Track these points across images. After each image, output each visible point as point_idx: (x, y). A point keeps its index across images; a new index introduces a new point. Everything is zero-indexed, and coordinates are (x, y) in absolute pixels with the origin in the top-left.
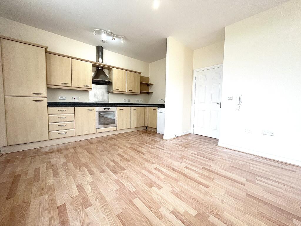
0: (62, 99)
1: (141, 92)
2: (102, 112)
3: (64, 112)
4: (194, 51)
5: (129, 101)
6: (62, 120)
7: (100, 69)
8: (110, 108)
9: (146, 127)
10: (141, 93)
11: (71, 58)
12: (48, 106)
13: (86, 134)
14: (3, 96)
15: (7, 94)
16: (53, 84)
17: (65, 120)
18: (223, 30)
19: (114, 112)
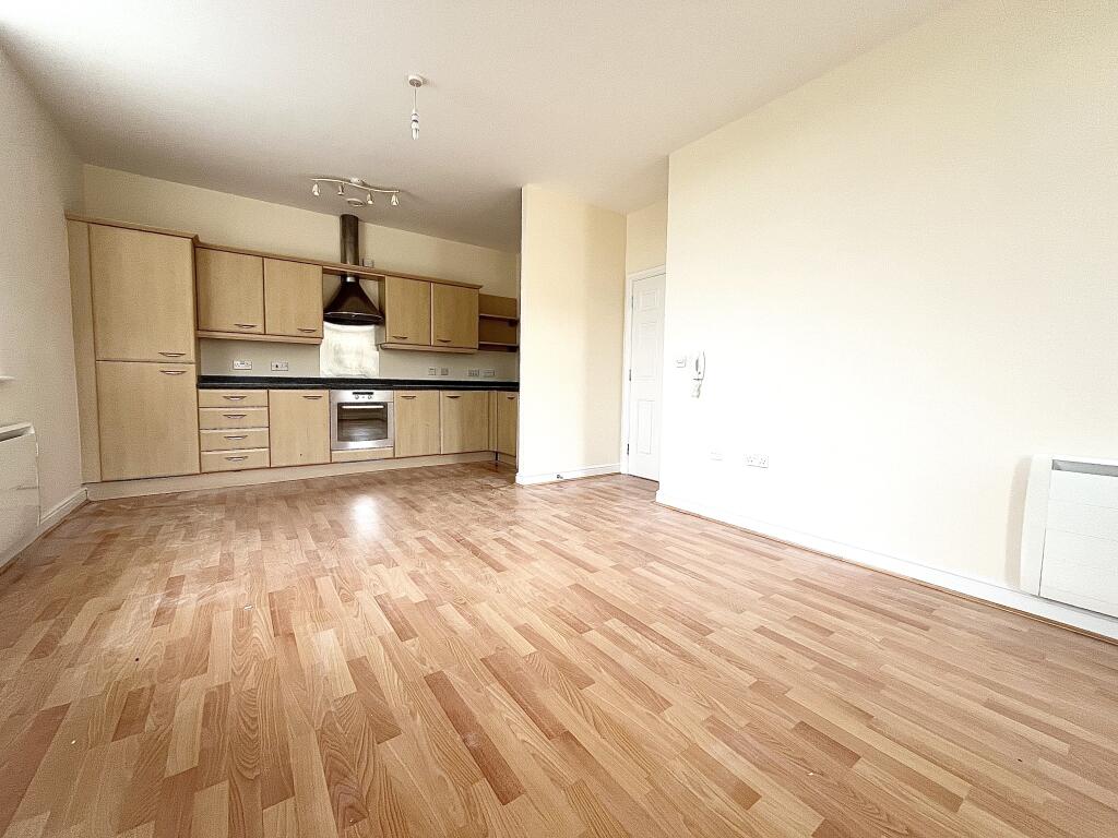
0: (242, 367)
1: (480, 345)
2: (345, 404)
3: (239, 403)
4: (628, 217)
5: (445, 372)
6: (235, 422)
7: (349, 279)
8: (372, 393)
9: (497, 453)
10: (482, 347)
11: (264, 256)
12: (199, 387)
13: (298, 463)
14: (93, 360)
15: (101, 356)
16: (214, 328)
17: (244, 422)
18: (664, 164)
19: (385, 404)
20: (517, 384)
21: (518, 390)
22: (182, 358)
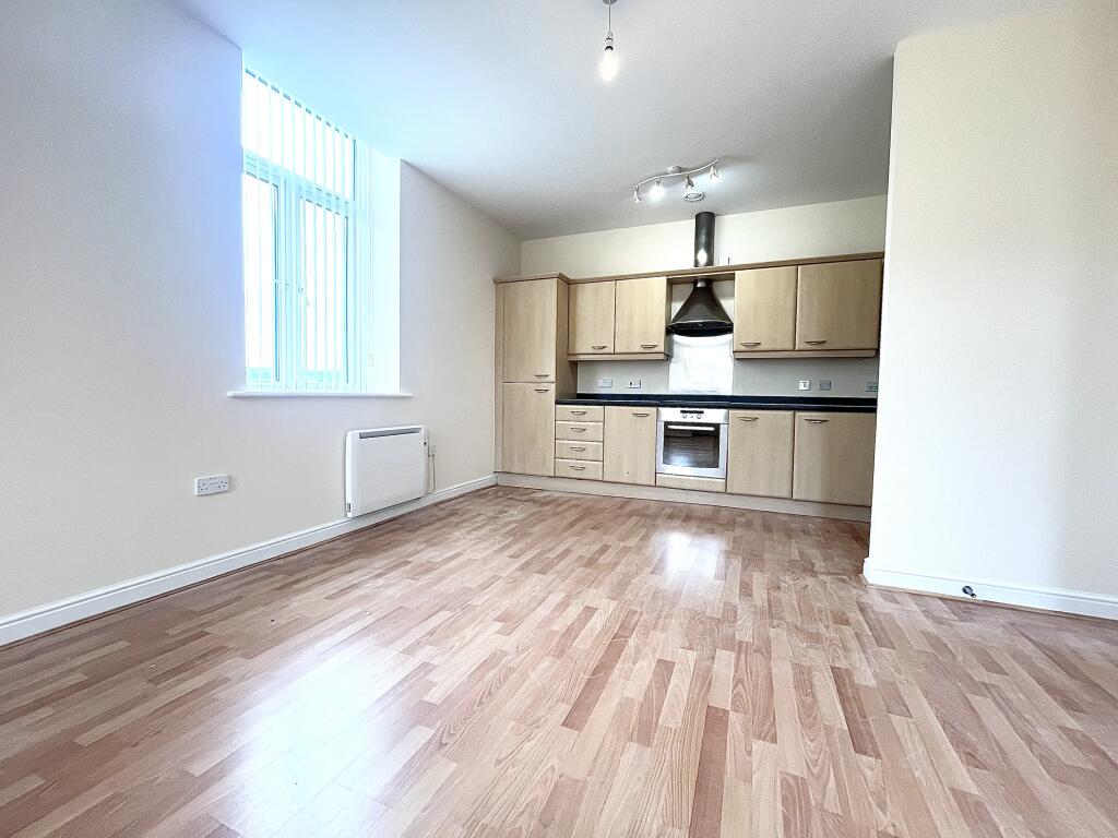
0: (603, 385)
2: (671, 423)
3: (582, 418)
5: (825, 386)
6: (579, 435)
7: (699, 285)
8: (702, 412)
11: (616, 279)
12: (558, 403)
13: (626, 481)
17: (584, 435)
19: (717, 426)
20: (874, 402)
21: (874, 411)
22: (547, 379)
